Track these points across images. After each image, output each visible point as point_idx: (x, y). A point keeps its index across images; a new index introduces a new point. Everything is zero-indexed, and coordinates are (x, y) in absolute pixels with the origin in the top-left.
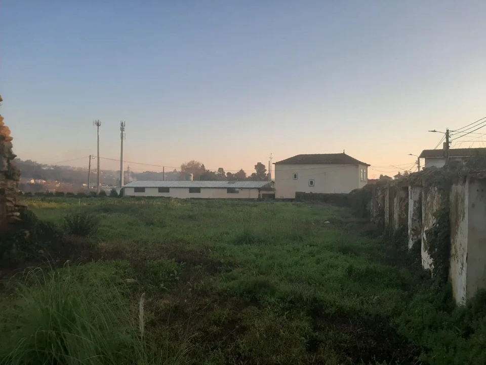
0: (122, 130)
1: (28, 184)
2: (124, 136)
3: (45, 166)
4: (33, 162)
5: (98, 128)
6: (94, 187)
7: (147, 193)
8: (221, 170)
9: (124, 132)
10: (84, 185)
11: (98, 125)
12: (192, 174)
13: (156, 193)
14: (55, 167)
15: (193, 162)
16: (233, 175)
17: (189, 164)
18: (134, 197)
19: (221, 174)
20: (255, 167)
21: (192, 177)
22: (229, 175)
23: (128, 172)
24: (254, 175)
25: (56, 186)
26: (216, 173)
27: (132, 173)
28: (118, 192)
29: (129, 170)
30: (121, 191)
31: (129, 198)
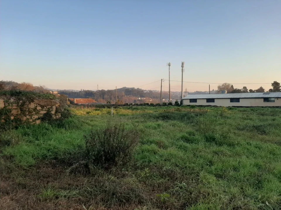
0: (182, 67)
1: (137, 100)
2: (183, 70)
3: (146, 90)
4: (140, 89)
5: (169, 67)
6: (168, 101)
7: (199, 103)
8: (245, 88)
9: (183, 68)
10: (163, 100)
11: (169, 66)
12: (226, 91)
13: (205, 103)
14: (150, 91)
15: (226, 84)
16: (254, 91)
17: (223, 85)
18: (189, 106)
19: (245, 90)
20: (272, 84)
21: (226, 93)
22: (251, 91)
23: (186, 92)
24: (271, 91)
25: (150, 101)
26: (242, 90)
27: (188, 92)
28: (179, 103)
29: (186, 91)
30: (181, 102)
31: (186, 106)
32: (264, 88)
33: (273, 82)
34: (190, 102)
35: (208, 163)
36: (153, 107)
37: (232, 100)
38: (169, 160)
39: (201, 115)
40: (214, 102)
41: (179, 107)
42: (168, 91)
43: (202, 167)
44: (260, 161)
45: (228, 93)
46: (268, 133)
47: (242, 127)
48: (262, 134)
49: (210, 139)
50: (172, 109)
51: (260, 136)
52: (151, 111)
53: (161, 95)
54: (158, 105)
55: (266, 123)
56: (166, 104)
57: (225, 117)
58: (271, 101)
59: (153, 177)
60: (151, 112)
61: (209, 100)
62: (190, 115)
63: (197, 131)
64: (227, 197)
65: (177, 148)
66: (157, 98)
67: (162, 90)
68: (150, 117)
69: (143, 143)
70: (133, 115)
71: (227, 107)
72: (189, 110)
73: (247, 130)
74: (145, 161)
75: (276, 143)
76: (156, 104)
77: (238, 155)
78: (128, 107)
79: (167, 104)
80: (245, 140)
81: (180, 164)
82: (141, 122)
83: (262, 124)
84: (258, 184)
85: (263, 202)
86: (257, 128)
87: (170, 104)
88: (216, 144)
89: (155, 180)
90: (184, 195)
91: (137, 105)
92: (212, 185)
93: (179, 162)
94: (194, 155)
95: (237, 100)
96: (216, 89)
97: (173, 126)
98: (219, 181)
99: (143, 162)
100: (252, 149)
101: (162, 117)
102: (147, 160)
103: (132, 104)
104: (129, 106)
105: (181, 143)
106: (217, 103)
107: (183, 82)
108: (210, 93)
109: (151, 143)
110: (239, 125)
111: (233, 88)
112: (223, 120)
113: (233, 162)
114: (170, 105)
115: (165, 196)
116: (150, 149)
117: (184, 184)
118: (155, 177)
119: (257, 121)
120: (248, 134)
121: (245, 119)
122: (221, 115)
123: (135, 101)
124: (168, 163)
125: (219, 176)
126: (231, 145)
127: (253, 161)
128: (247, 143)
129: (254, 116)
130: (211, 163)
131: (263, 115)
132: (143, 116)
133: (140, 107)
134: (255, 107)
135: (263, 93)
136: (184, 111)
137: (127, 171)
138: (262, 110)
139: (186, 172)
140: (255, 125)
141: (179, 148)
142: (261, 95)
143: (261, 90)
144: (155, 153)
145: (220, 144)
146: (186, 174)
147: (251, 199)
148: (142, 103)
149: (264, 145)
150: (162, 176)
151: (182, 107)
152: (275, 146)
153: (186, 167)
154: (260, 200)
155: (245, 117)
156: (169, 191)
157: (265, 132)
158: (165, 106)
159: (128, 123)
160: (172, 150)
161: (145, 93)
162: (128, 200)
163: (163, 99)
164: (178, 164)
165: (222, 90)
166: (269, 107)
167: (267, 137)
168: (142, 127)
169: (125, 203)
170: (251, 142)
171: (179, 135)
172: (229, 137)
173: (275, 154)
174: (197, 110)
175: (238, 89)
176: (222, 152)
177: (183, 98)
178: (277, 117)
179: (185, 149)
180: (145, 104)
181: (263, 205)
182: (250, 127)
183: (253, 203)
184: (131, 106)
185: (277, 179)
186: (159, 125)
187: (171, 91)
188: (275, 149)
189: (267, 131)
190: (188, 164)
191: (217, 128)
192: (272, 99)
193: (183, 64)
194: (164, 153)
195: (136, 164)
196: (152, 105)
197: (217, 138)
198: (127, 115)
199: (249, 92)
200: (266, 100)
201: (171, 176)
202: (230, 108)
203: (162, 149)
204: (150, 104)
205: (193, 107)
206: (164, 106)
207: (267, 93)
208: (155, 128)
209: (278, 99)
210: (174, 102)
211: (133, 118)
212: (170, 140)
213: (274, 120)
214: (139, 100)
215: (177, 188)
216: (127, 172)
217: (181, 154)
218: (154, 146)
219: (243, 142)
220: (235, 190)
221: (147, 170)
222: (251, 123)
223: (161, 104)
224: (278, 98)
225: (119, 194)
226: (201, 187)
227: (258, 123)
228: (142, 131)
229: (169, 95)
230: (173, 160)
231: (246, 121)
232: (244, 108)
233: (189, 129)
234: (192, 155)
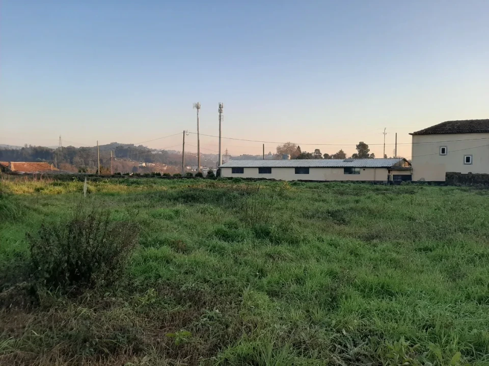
0: (220, 111)
1: (140, 167)
2: (222, 118)
3: (155, 150)
4: (145, 148)
5: (198, 111)
6: (196, 170)
7: (247, 174)
8: (317, 151)
9: (222, 114)
10: (188, 168)
11: (198, 108)
12: (289, 156)
13: (256, 174)
14: (163, 151)
15: (289, 144)
16: (331, 156)
17: (285, 146)
18: (231, 178)
19: (317, 155)
20: (357, 147)
21: (289, 158)
22: (326, 156)
23: (226, 155)
24: (355, 156)
25: (164, 169)
26: (313, 155)
27: (230, 156)
28: (215, 173)
29: (226, 153)
30: (217, 172)
31: (226, 180)
32: (345, 152)
33: (358, 144)
34: (233, 172)
35: (258, 274)
36: (168, 181)
37: (298, 170)
38: (193, 273)
39: (249, 194)
40: (270, 172)
41: (213, 181)
42: (196, 152)
43: (248, 281)
44: (336, 267)
45: (291, 159)
46: (349, 222)
47: (310, 213)
48: (339, 224)
49: (263, 234)
50: (202, 184)
51: (337, 227)
52: (163, 187)
53: (183, 159)
54: (178, 176)
55: (346, 206)
56: (191, 175)
57: (286, 197)
58: (355, 173)
59: (163, 303)
60: (165, 188)
61: (263, 170)
62: (231, 194)
63: (241, 220)
64: (284, 327)
65: (207, 250)
66: (176, 163)
67: (185, 150)
68: (163, 197)
69: (146, 245)
70: (129, 194)
71: (291, 182)
72: (230, 185)
73: (319, 218)
74: (150, 277)
75: (359, 237)
76: (174, 175)
77: (304, 257)
78: (121, 179)
79: (194, 175)
80: (314, 234)
81: (211, 278)
82: (145, 207)
83: (340, 208)
84: (332, 303)
85: (338, 331)
86: (333, 214)
87: (200, 175)
88: (271, 241)
89: (166, 308)
90: (216, 330)
91: (138, 176)
92: (262, 309)
93: (209, 274)
94: (236, 261)
95: (306, 170)
96: (274, 152)
97: (202, 213)
98: (273, 302)
99: (146, 279)
100: (325, 247)
101: (184, 198)
102: (153, 275)
103: (128, 174)
104: (123, 177)
105: (216, 241)
106: (275, 175)
107: (222, 139)
108: (264, 158)
109: (162, 243)
110: (307, 209)
111: (300, 152)
112: (282, 203)
113: (295, 269)
114: (199, 178)
115: (182, 334)
116: (160, 255)
117: (217, 311)
118: (166, 303)
119: (333, 203)
120: (319, 223)
121: (316, 200)
122: (280, 195)
123: (135, 168)
124: (190, 278)
125: (273, 294)
126: (294, 242)
127: (325, 266)
128: (318, 239)
129: (329, 196)
130: (262, 273)
131: (342, 194)
132: (149, 195)
133: (145, 179)
134: (332, 181)
135: (343, 160)
136: (221, 187)
137: (115, 296)
138: (342, 186)
139: (221, 291)
140: (330, 209)
141: (211, 251)
142: (340, 163)
143: (340, 155)
144: (168, 262)
145: (277, 242)
146: (221, 295)
147: (321, 327)
148: (148, 172)
149: (342, 241)
150: (179, 301)
151: (219, 180)
152: (358, 242)
153: (221, 283)
154: (334, 327)
155: (317, 197)
156: (191, 325)
157: (344, 221)
158: (190, 178)
159: (119, 210)
160: (200, 255)
161: (154, 155)
162: (114, 350)
163: (186, 166)
164: (208, 278)
165: (284, 154)
166: (352, 182)
167: (347, 229)
168: (146, 216)
169: (107, 355)
170: (324, 237)
171: (211, 228)
172: (291, 230)
173: (358, 254)
174: (243, 185)
175: (307, 152)
176: (279, 253)
177: (221, 165)
178: (362, 198)
179: (221, 252)
180: (154, 175)
181: (339, 335)
182: (322, 213)
183: (323, 334)
184: (125, 179)
185: (359, 293)
186: (177, 211)
187: (200, 152)
188: (358, 246)
189: (347, 219)
190: (224, 278)
191: (273, 214)
192: (357, 170)
193: (221, 107)
194: (185, 260)
195: (133, 283)
196: (166, 176)
197: (272, 232)
198: (119, 194)
199: (324, 158)
200: (348, 170)
201: (196, 299)
202: (294, 183)
203: (181, 253)
204: (162, 174)
205: (237, 180)
206: (188, 178)
207: (350, 160)
208: (170, 218)
209: (364, 170)
210: (205, 173)
211: (129, 200)
212: (196, 238)
213: (357, 202)
214: (142, 167)
215: (205, 319)
216: (114, 299)
217: (213, 260)
218: (166, 250)
219: (311, 237)
220: (296, 314)
221: (151, 291)
222: (324, 207)
223: (183, 174)
224: (364, 168)
225: (97, 340)
226: (244, 314)
227: (334, 207)
228: (145, 223)
229: (197, 159)
230: (199, 272)
231: (317, 204)
232: (316, 183)
233: (229, 218)
234: (232, 262)
